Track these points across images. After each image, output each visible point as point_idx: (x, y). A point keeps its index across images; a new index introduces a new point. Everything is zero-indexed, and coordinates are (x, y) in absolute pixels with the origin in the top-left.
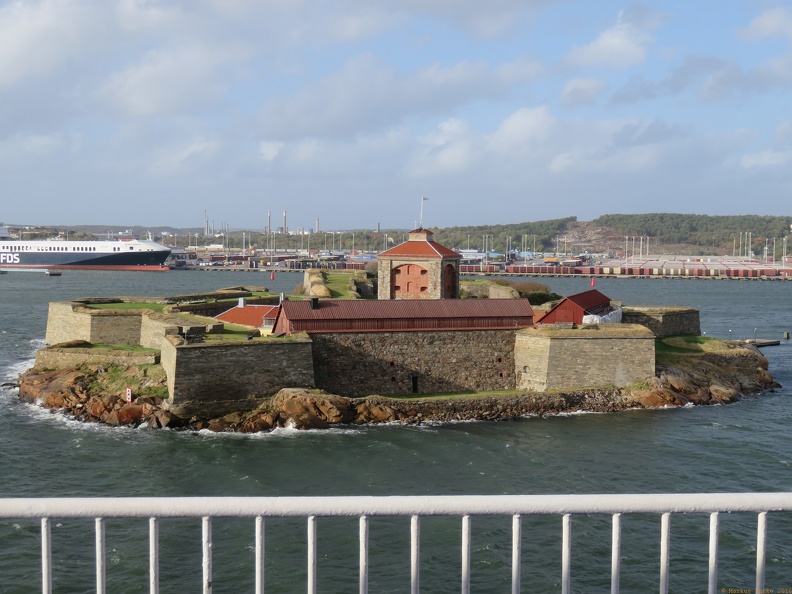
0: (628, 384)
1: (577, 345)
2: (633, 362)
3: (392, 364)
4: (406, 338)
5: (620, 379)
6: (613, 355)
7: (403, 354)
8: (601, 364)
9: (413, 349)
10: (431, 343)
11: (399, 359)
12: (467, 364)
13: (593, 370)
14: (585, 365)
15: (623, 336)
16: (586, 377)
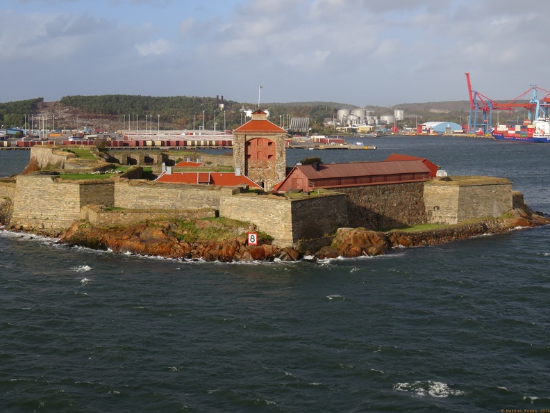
0: (499, 215)
1: (473, 190)
2: (501, 200)
3: (365, 208)
4: (371, 190)
5: (496, 213)
6: (491, 196)
7: (369, 201)
8: (485, 202)
9: (374, 197)
10: (383, 193)
11: (368, 205)
12: (402, 207)
13: (481, 207)
14: (477, 203)
15: (496, 183)
16: (478, 212)
